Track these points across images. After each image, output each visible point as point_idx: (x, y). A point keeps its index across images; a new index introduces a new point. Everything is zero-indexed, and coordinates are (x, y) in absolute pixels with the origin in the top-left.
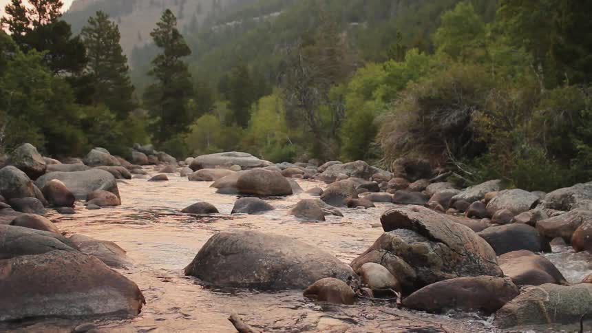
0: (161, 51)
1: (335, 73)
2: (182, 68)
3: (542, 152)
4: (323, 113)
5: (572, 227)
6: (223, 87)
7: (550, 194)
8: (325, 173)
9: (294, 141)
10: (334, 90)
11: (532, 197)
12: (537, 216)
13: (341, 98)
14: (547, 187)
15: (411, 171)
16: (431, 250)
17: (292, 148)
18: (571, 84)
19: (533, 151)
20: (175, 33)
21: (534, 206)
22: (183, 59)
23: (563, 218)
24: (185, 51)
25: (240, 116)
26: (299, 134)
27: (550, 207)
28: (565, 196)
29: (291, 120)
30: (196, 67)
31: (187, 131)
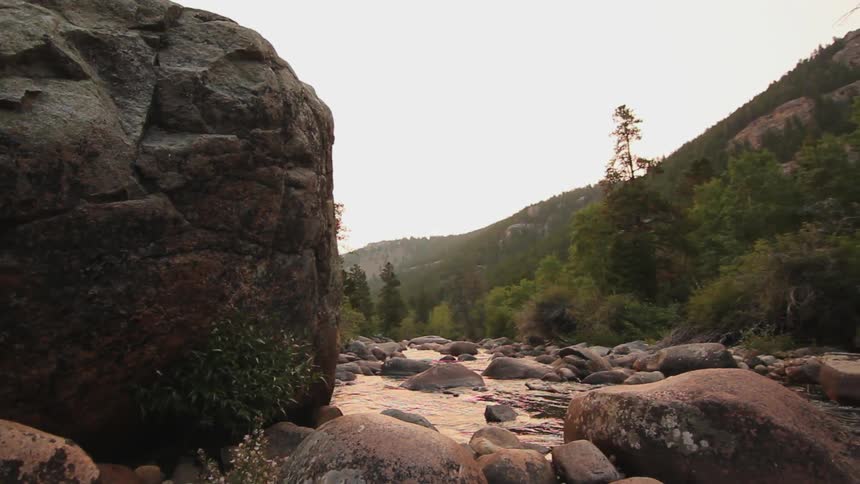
0: (384, 284)
1: (477, 292)
2: (396, 292)
3: (607, 328)
4: (474, 314)
5: (633, 361)
6: (412, 303)
7: (615, 348)
8: (485, 345)
9: (457, 330)
10: (478, 302)
11: (606, 350)
12: (612, 357)
13: (482, 306)
14: (612, 345)
15: (534, 342)
16: (587, 363)
17: (457, 334)
18: (617, 293)
19: (600, 328)
20: (393, 275)
21: (608, 353)
22: (397, 288)
23: (626, 358)
24: (398, 283)
25: (423, 317)
26: (461, 326)
27: (616, 353)
28: (624, 348)
29: (455, 319)
30: (404, 291)
31: (400, 326)
